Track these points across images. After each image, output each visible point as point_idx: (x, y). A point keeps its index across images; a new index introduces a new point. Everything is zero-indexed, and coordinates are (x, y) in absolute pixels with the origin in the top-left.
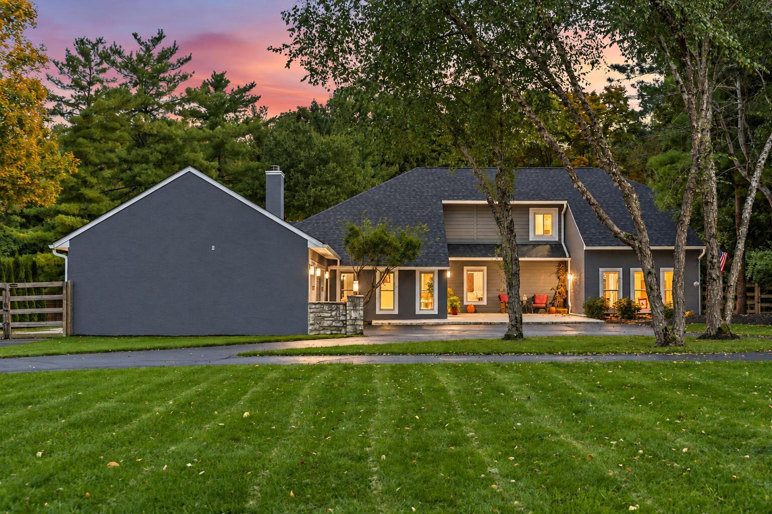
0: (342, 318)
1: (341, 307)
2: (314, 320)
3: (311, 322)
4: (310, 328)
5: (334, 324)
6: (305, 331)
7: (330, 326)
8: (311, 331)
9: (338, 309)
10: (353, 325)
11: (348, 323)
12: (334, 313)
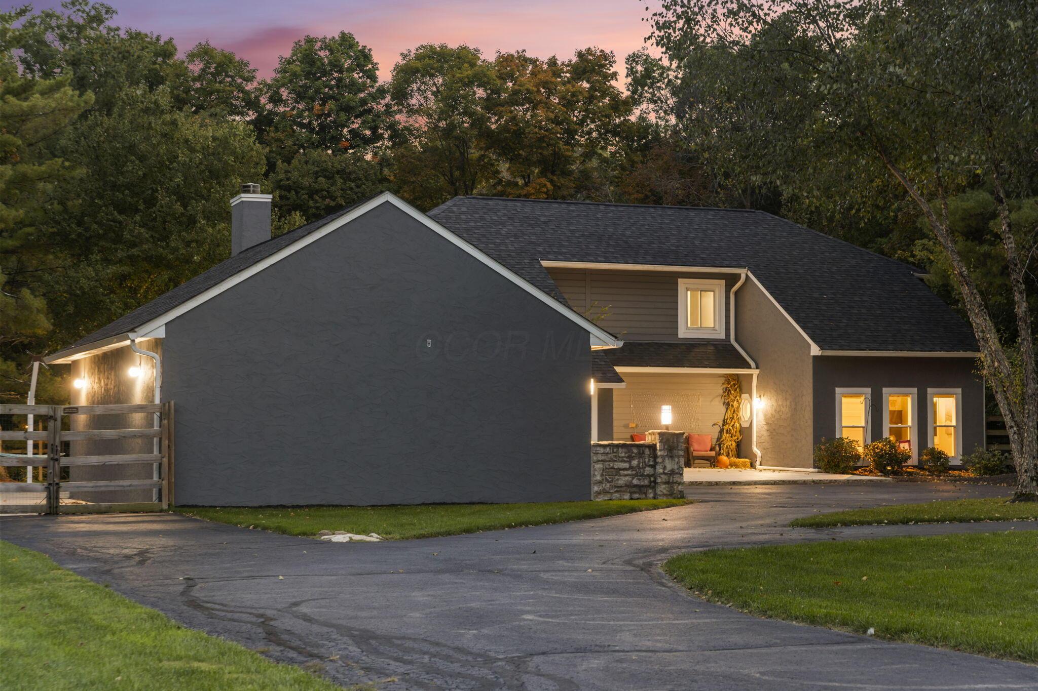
0: (648, 471)
1: (647, 451)
2: (602, 475)
3: (598, 478)
4: (596, 488)
5: (635, 482)
6: (586, 495)
7: (626, 485)
8: (598, 493)
9: (641, 455)
10: (667, 483)
11: (659, 480)
12: (635, 463)
